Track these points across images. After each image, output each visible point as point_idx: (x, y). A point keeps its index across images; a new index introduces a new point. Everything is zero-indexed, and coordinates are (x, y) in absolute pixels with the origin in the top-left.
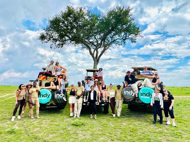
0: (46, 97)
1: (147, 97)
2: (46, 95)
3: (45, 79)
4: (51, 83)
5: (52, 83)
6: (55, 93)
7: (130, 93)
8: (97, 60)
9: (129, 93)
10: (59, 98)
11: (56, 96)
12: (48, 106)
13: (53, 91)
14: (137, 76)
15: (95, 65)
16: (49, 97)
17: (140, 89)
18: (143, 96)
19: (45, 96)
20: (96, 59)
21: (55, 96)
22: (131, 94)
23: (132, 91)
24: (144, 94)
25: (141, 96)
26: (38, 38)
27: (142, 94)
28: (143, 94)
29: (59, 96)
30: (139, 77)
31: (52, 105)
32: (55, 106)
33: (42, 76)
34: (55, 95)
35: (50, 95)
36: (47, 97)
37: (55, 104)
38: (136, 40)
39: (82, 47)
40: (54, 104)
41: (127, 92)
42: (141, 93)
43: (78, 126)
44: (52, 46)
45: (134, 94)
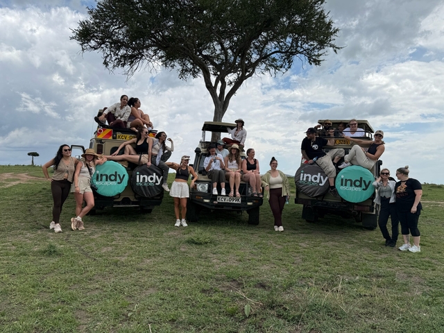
0: (115, 180)
1: (356, 189)
2: (115, 176)
3: (111, 138)
4: (127, 146)
5: (129, 147)
6: (138, 173)
7: (316, 179)
8: (221, 104)
9: (311, 178)
10: (145, 184)
11: (139, 179)
12: (118, 203)
13: (132, 167)
14: (333, 140)
15: (218, 115)
16: (121, 180)
17: (341, 169)
18: (346, 185)
19: (113, 178)
20: (219, 102)
21: (138, 181)
22: (318, 181)
23: (319, 174)
24: (349, 183)
25: (342, 185)
26: (74, 35)
27: (344, 182)
28: (346, 180)
29: (146, 181)
30: (338, 142)
31: (126, 201)
32: (133, 203)
33: (104, 130)
34: (138, 176)
35: (124, 175)
36: (118, 180)
37: (135, 200)
38: (321, 58)
39: (183, 70)
40: (132, 199)
41: (308, 177)
42: (342, 180)
43: (200, 244)
44: (108, 60)
45: (324, 182)
